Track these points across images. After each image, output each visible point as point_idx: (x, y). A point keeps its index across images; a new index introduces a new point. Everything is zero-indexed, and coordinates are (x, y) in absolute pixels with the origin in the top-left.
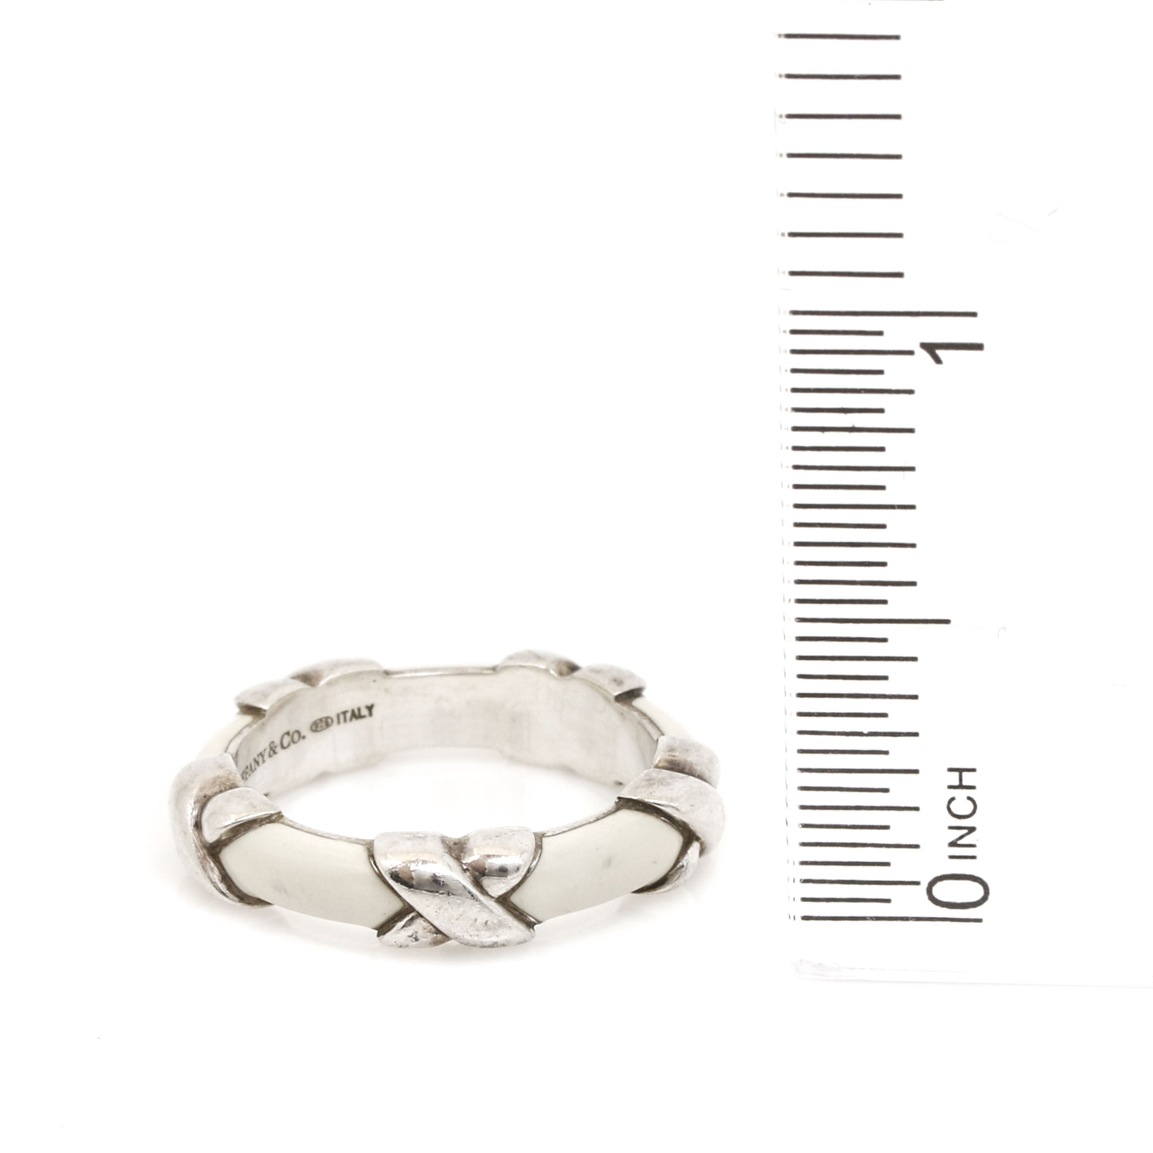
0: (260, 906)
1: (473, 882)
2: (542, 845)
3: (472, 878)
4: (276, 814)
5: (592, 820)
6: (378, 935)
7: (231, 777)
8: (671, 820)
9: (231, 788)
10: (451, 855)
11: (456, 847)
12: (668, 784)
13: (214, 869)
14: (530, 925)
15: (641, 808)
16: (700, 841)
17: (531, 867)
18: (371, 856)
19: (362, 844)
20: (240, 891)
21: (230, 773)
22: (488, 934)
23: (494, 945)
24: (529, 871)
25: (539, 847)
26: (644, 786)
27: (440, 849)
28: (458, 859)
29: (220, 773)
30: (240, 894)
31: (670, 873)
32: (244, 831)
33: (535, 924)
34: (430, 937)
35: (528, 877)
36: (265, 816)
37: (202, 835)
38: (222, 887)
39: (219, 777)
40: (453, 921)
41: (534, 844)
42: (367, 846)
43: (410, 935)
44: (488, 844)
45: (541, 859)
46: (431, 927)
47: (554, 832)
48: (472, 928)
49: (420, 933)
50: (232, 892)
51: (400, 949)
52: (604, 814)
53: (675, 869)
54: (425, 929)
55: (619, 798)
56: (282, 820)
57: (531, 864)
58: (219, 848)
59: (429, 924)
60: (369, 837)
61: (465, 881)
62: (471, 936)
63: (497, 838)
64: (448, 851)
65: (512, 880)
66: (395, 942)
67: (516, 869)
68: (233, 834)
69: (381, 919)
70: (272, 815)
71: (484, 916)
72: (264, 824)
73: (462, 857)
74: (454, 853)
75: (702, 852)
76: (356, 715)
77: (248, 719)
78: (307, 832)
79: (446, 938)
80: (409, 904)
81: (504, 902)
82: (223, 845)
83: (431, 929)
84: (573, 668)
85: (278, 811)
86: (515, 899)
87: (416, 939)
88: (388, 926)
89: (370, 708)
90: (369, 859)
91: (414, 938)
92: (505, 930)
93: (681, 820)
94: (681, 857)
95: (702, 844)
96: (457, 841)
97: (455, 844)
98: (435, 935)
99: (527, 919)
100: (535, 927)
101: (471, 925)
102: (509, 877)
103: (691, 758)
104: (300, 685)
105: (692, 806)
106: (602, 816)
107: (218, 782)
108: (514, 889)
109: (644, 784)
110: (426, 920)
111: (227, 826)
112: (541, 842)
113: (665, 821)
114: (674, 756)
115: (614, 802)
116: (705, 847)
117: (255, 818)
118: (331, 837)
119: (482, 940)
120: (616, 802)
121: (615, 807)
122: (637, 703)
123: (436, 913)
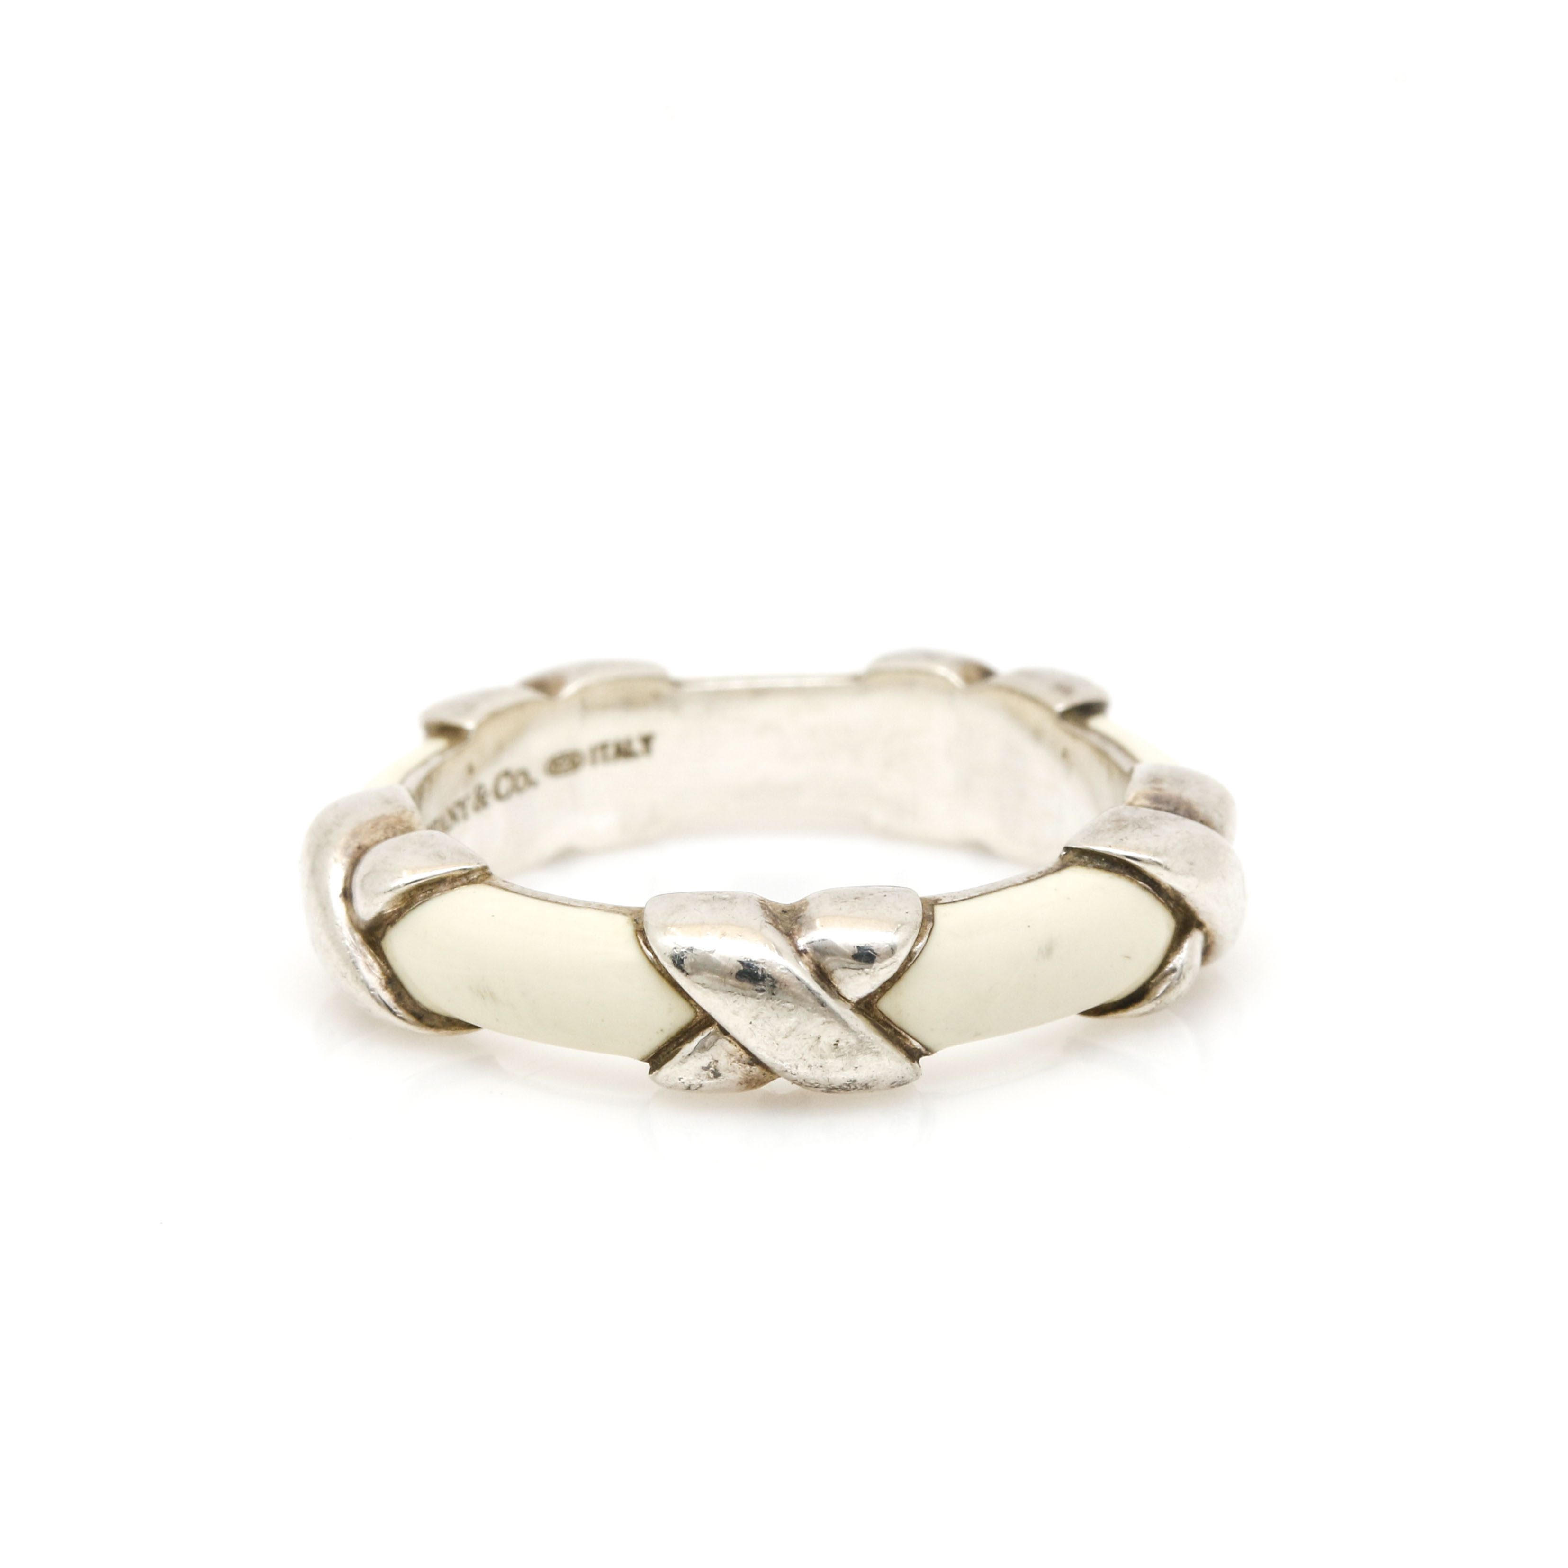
0: (450, 1032)
1: (815, 972)
2: (933, 915)
3: (812, 966)
4: (477, 870)
5: (1019, 882)
6: (651, 1072)
7: (405, 817)
8: (1154, 887)
9: (403, 832)
10: (776, 927)
11: (786, 916)
12: (1151, 827)
13: (372, 966)
14: (914, 1055)
15: (1105, 865)
16: (1204, 930)
17: (914, 950)
18: (641, 932)
19: (625, 914)
20: (415, 1003)
21: (404, 812)
22: (839, 1063)
23: (849, 1087)
24: (911, 958)
25: (928, 918)
26: (1109, 830)
27: (758, 918)
28: (790, 935)
29: (388, 810)
30: (417, 1011)
31: (1153, 981)
32: (425, 897)
33: (922, 1054)
34: (740, 1071)
35: (909, 967)
36: (459, 873)
37: (354, 911)
38: (387, 997)
39: (384, 817)
40: (779, 1040)
41: (921, 913)
42: (633, 916)
43: (706, 1066)
44: (841, 909)
45: (932, 937)
46: (742, 1052)
47: (954, 897)
48: (812, 1053)
49: (723, 1064)
50: (404, 1007)
51: (689, 1093)
52: (1040, 873)
53: (1162, 973)
54: (731, 1055)
55: (1067, 849)
56: (487, 881)
57: (914, 946)
58: (381, 931)
59: (738, 1048)
60: (636, 902)
61: (802, 972)
62: (810, 1066)
63: (857, 900)
64: (771, 922)
65: (883, 971)
66: (680, 1079)
67: (891, 951)
68: (403, 905)
69: (655, 1040)
70: (470, 872)
71: (833, 1032)
72: (457, 886)
73: (796, 932)
74: (781, 924)
75: (1207, 951)
76: (623, 752)
77: (440, 743)
78: (531, 897)
79: (769, 1073)
80: (704, 1011)
81: (868, 1012)
82: (388, 924)
83: (741, 1056)
84: (985, 673)
85: (483, 865)
86: (887, 1006)
87: (716, 1075)
88: (668, 1053)
89: (647, 741)
90: (636, 935)
91: (712, 1072)
92: (868, 1057)
93: (1173, 889)
94: (1171, 954)
95: (1207, 936)
96: (787, 909)
97: (784, 912)
98: (748, 1067)
99: (908, 1043)
100: (923, 1060)
101: (811, 1048)
102: (875, 965)
103: (1190, 794)
104: (530, 695)
105: (1191, 864)
106: (1037, 876)
107: (382, 824)
108: (885, 988)
109: (1109, 826)
110: (734, 1040)
111: (395, 888)
112: (933, 912)
113: (1145, 888)
114: (1160, 790)
115: (1058, 855)
116: (1213, 942)
117: (443, 876)
118: (572, 903)
119: (828, 1076)
120: (1060, 856)
121: (1059, 863)
122: (1097, 722)
123: (751, 1025)
